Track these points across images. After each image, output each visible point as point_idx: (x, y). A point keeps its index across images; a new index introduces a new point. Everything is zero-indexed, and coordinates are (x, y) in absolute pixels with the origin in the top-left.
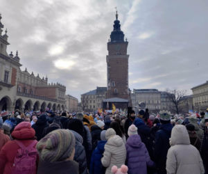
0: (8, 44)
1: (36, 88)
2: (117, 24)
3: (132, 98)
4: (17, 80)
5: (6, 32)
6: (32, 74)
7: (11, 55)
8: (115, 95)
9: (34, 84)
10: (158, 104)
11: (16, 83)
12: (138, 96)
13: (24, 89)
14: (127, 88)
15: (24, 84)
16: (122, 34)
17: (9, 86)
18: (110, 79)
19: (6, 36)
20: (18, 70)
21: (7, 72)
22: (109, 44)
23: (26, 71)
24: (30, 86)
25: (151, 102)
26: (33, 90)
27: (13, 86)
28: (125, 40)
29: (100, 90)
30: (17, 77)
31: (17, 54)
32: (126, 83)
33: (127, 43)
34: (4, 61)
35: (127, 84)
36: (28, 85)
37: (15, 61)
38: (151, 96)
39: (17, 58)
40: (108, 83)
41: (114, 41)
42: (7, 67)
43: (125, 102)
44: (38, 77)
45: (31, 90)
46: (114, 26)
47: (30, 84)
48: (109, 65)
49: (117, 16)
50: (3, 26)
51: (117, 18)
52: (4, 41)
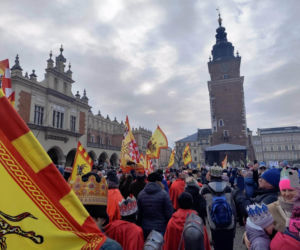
0: (73, 82)
1: (114, 136)
2: (221, 34)
3: (254, 143)
4: (86, 127)
5: (70, 67)
6: (108, 118)
7: (78, 95)
8: (226, 140)
9: (110, 130)
11: (86, 131)
12: (267, 139)
13: (98, 138)
14: (244, 128)
15: (98, 132)
16: (230, 47)
17: (77, 136)
18: (215, 115)
19: (70, 72)
20: (87, 113)
21: (73, 118)
22: (210, 64)
23: (99, 115)
24: (106, 134)
25: (290, 148)
26: (110, 139)
27: (81, 135)
28: (235, 55)
29: (202, 134)
30: (86, 123)
31: (85, 94)
32: (241, 120)
33: (239, 59)
34: (69, 103)
35: (244, 122)
36: (102, 132)
37: (82, 103)
38: (289, 138)
39: (85, 99)
40: (213, 122)
41: (219, 59)
42: (74, 111)
43: (242, 151)
44: (115, 121)
45: (107, 140)
46: (217, 36)
47: (105, 131)
48: (211, 95)
49: (220, 21)
50: (65, 60)
51: (220, 24)
52: (68, 79)
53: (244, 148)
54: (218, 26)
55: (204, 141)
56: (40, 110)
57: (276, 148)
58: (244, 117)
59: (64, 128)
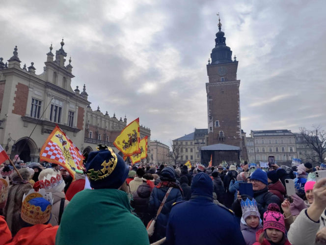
0: (73, 76)
1: (112, 132)
2: (220, 38)
3: (247, 144)
4: (84, 122)
5: (70, 61)
6: (107, 114)
7: (77, 90)
8: (221, 140)
9: (109, 127)
10: (291, 153)
11: (84, 127)
12: (259, 141)
13: (96, 134)
14: (238, 129)
15: (97, 127)
16: (228, 51)
17: (75, 131)
18: (212, 116)
19: (70, 67)
20: (86, 109)
21: (72, 113)
22: (208, 66)
23: (98, 110)
24: (105, 130)
25: (280, 150)
26: (108, 135)
27: (79, 130)
28: (233, 59)
29: (199, 133)
30: (84, 118)
31: (84, 89)
32: (236, 121)
33: (236, 63)
34: (68, 98)
35: (239, 124)
36: (101, 129)
37: (81, 98)
38: (279, 141)
39: (85, 94)
40: (209, 122)
41: (217, 62)
42: (72, 106)
43: (236, 151)
44: (114, 117)
45: (105, 136)
46: (216, 40)
47: (103, 127)
48: (209, 96)
49: (220, 26)
50: (65, 55)
51: (220, 29)
52: (67, 73)
53: (237, 148)
54: (218, 31)
55: (200, 141)
56: (37, 103)
57: (267, 150)
58: (239, 119)
59: (62, 123)
